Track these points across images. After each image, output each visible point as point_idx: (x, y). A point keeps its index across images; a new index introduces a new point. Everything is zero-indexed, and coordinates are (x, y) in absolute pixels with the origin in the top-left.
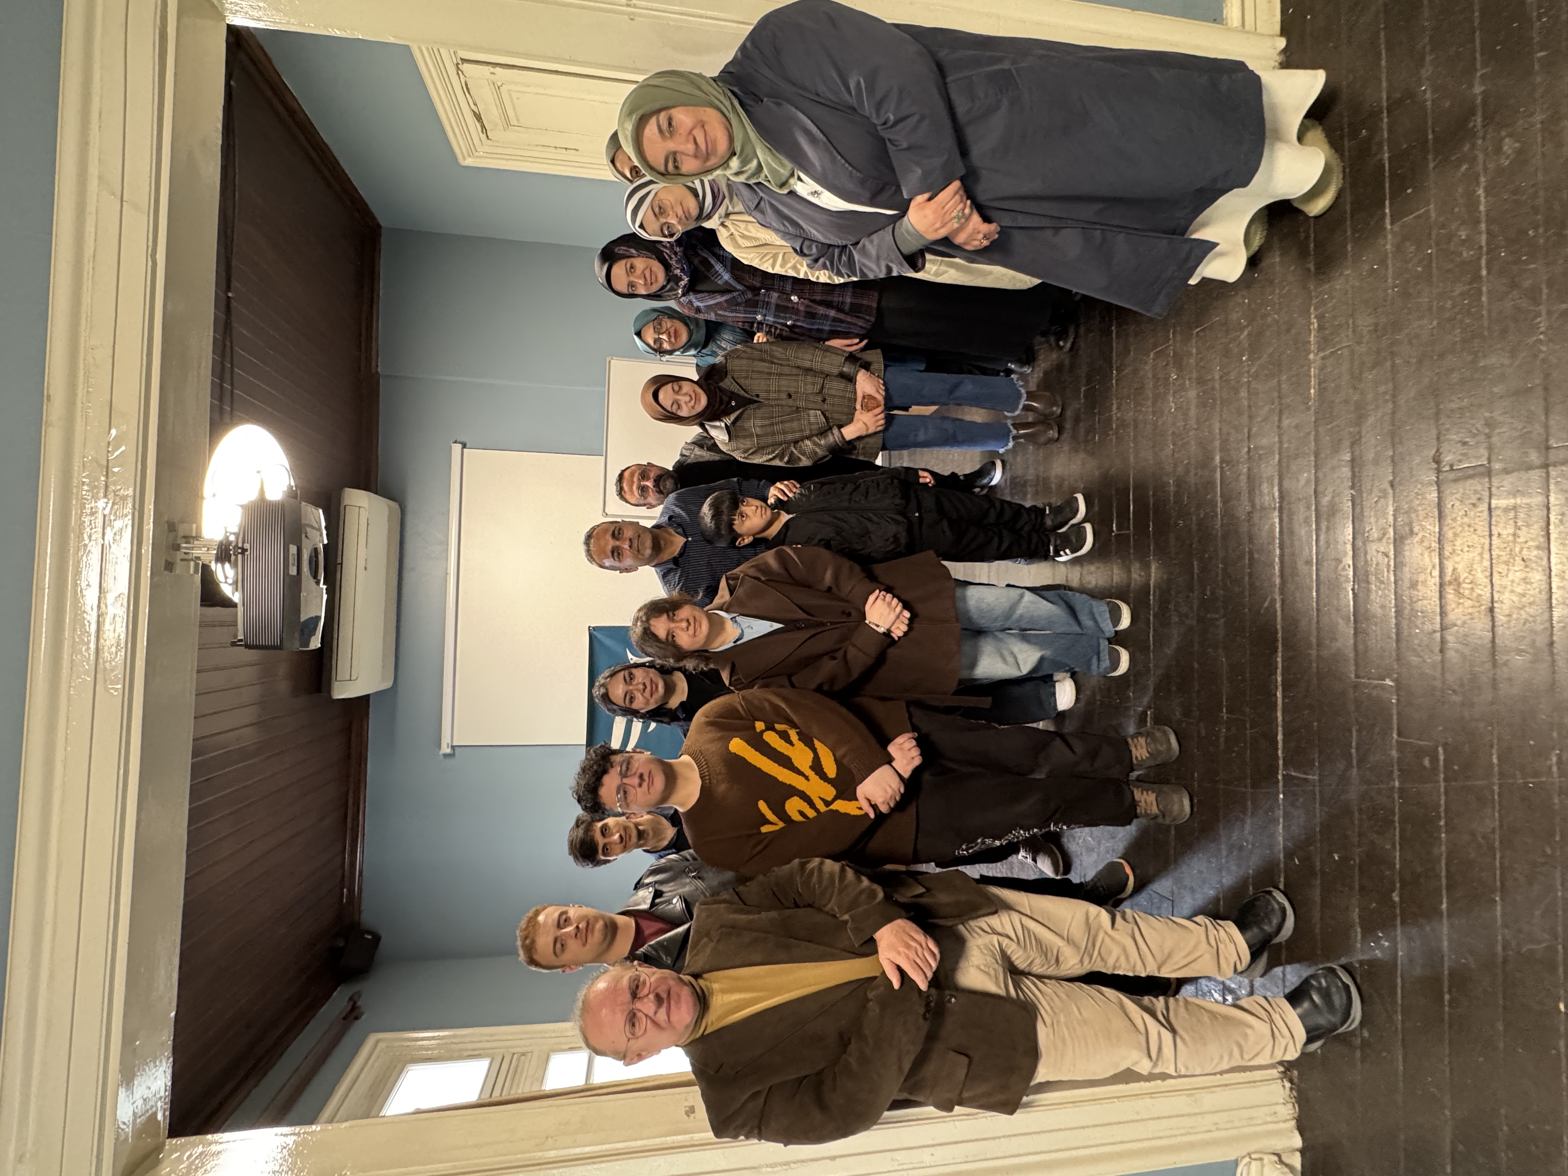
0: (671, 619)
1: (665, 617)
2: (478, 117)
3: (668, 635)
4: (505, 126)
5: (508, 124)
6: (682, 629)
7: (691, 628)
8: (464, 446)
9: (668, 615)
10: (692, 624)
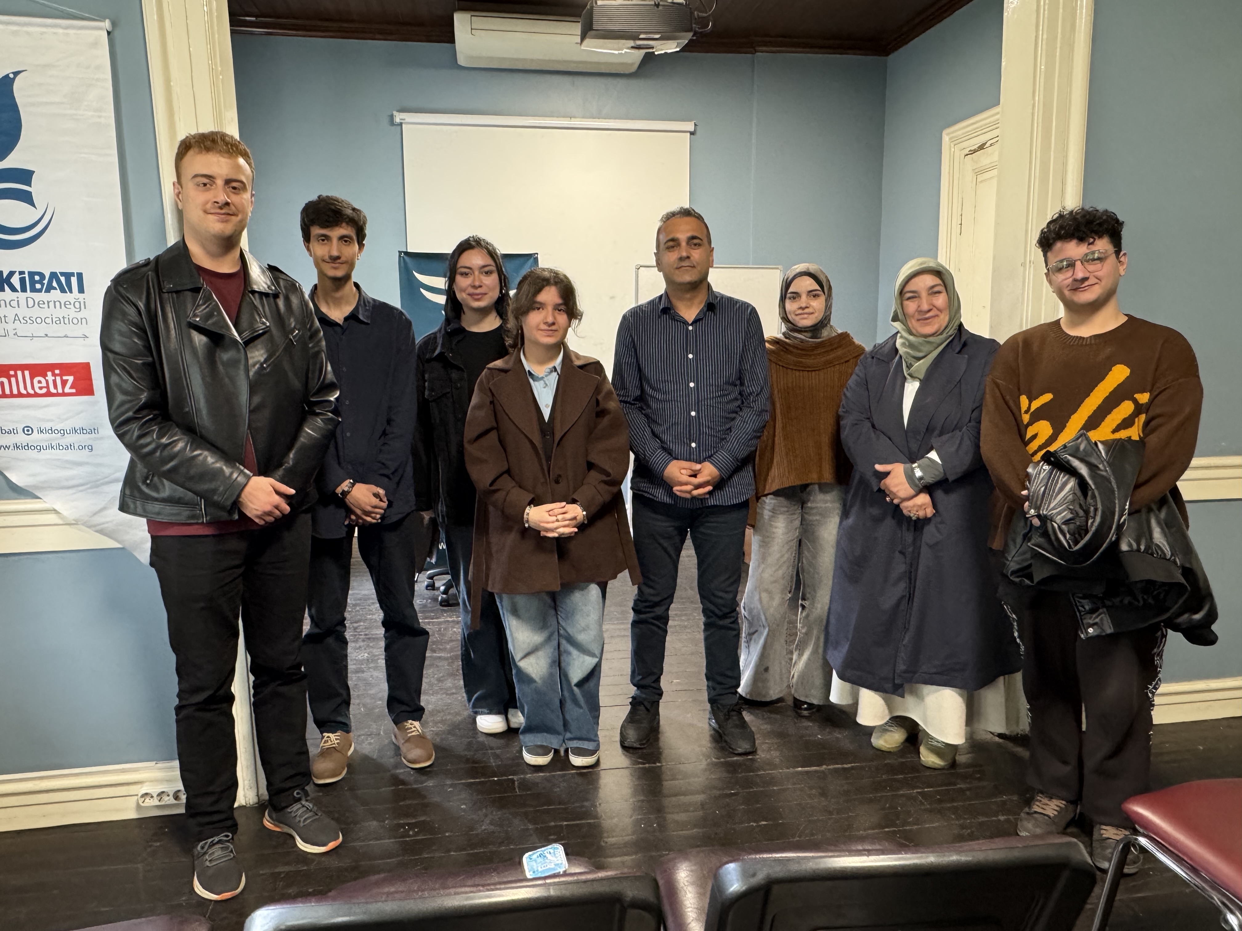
0: (557, 308)
1: (560, 301)
2: (982, 147)
3: (540, 303)
4: (976, 171)
5: (978, 172)
6: (546, 318)
7: (545, 327)
8: (692, 133)
9: (560, 305)
10: (550, 328)
